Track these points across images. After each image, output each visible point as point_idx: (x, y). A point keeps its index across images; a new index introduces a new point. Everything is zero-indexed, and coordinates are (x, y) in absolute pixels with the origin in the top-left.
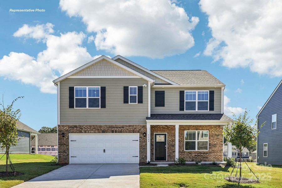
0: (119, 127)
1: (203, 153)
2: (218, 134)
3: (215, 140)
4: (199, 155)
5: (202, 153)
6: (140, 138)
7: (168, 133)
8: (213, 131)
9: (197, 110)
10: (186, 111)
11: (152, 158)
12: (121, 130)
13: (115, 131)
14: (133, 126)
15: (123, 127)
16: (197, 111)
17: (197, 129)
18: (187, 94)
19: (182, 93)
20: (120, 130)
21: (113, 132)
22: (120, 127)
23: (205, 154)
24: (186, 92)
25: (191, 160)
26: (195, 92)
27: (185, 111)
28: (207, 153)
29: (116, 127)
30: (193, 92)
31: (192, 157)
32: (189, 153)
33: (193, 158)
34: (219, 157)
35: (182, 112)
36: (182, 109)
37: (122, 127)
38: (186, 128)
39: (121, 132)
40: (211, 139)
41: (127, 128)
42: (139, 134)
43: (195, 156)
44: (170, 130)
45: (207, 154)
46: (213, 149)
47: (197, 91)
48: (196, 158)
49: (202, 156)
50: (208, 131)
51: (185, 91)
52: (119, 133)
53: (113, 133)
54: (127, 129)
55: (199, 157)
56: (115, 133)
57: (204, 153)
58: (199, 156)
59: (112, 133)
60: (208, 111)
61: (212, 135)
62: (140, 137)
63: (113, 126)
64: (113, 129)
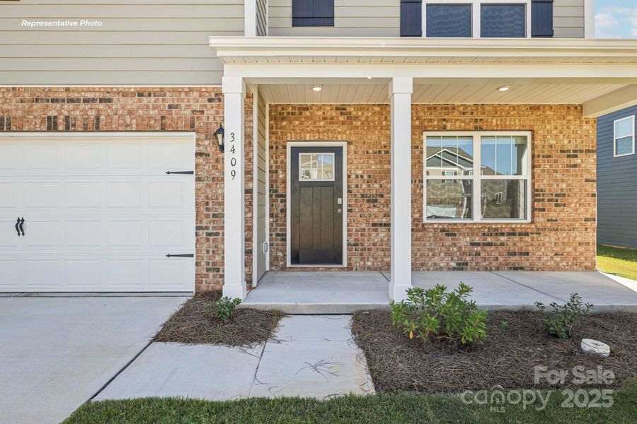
0: (86, 101)
1: (509, 234)
2: (572, 147)
3: (559, 176)
4: (489, 240)
5: (502, 234)
6: (201, 160)
7: (349, 143)
8: (549, 132)
11: (280, 254)
12: (98, 119)
13: (67, 119)
14: (162, 92)
15: (109, 100)
17: (479, 124)
20: (92, 114)
21: (52, 125)
22: (93, 100)
23: (516, 239)
25: (453, 264)
28: (527, 234)
29: (71, 101)
31: (460, 248)
32: (443, 230)
33: (465, 253)
34: (581, 249)
37: (101, 101)
38: (430, 120)
39: (97, 129)
40: (543, 171)
41: (131, 103)
42: (194, 134)
43: (472, 244)
44: (356, 127)
45: (526, 238)
46: (552, 215)
48: (478, 254)
49: (502, 244)
50: (528, 134)
52: (85, 130)
53: (56, 130)
54: (130, 113)
55: (488, 248)
56: (67, 129)
57: (514, 234)
58: (490, 244)
59: (49, 129)
61: (546, 153)
62: (198, 154)
63: (52, 96)
64: (53, 113)
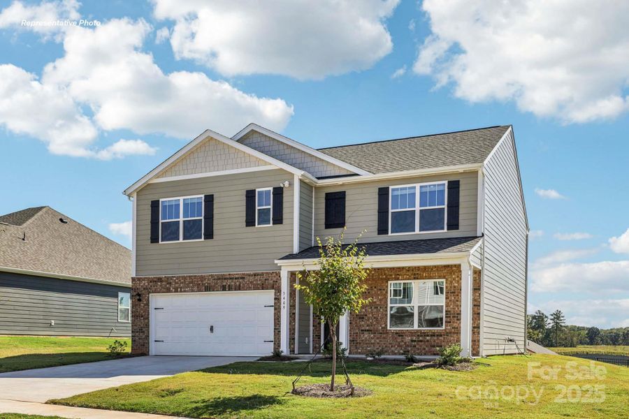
0: (236, 278)
1: (431, 336)
3: (459, 303)
4: (421, 338)
5: (428, 336)
6: (276, 302)
8: (454, 279)
9: (417, 231)
10: (392, 236)
11: (317, 345)
12: (240, 285)
13: (229, 285)
14: (262, 274)
15: (244, 278)
16: (417, 233)
17: (417, 276)
18: (396, 193)
19: (383, 193)
20: (238, 283)
21: (224, 289)
22: (238, 278)
23: (435, 338)
24: (393, 190)
25: (401, 351)
26: (415, 187)
27: (390, 234)
28: (441, 336)
29: (231, 279)
30: (410, 188)
31: (405, 343)
32: (397, 333)
33: (408, 346)
35: (383, 238)
36: (382, 230)
37: (241, 278)
38: (391, 275)
40: (451, 301)
41: (252, 279)
42: (273, 291)
43: (412, 341)
45: (441, 338)
46: (455, 324)
47: (418, 186)
48: (415, 346)
49: (428, 341)
50: (444, 280)
51: (391, 188)
52: (235, 290)
54: (251, 282)
55: (420, 343)
56: (229, 290)
57: (434, 336)
58: (421, 341)
60: (444, 232)
61: (452, 291)
62: (275, 299)
63: (224, 277)
64: (225, 284)
